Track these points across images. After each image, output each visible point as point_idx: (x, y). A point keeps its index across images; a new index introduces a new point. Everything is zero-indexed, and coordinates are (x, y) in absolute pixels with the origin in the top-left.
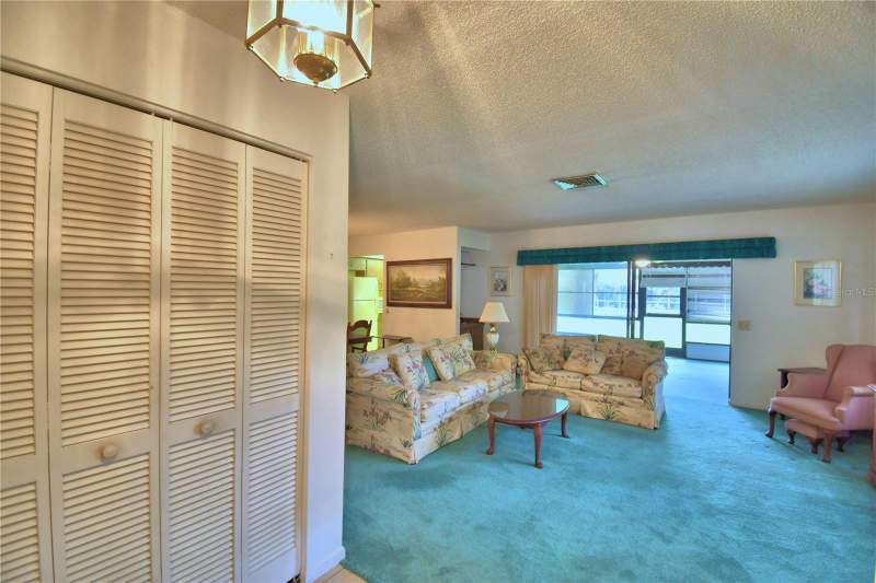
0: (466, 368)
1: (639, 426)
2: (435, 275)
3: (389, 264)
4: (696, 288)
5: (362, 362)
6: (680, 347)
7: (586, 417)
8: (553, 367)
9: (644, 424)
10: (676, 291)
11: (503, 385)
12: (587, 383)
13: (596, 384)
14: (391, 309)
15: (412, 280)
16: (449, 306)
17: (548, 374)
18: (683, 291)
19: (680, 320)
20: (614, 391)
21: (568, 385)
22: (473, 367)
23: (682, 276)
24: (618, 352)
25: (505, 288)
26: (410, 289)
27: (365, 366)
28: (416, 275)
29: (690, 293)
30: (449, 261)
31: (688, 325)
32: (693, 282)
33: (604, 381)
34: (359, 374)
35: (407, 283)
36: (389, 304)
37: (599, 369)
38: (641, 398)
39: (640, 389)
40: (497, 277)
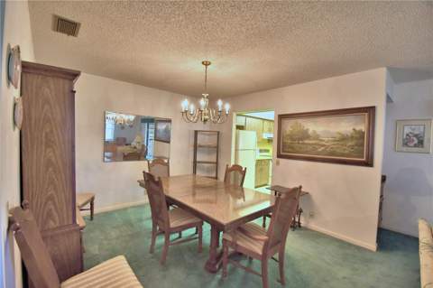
3: (281, 117)
14: (282, 161)
15: (310, 132)
16: (369, 163)
25: (421, 143)
26: (306, 142)
30: (370, 111)
35: (304, 135)
36: (279, 156)
40: (407, 130)
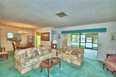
0: (46, 52)
1: (77, 65)
2: (47, 35)
3: (41, 33)
4: (95, 38)
5: (17, 52)
6: (92, 47)
7: (68, 62)
8: (63, 52)
9: (78, 65)
10: (91, 38)
11: (53, 55)
12: (68, 56)
13: (69, 56)
17: (62, 54)
18: (92, 38)
19: (92, 43)
20: (73, 58)
21: (65, 56)
22: (48, 52)
23: (92, 36)
24: (75, 50)
25: (60, 38)
27: (18, 53)
28: (45, 35)
29: (93, 39)
30: (49, 33)
31: (93, 44)
32: (94, 37)
33: (71, 56)
34: (17, 54)
35: (43, 37)
36: (41, 40)
37: (71, 53)
38: (77, 59)
39: (77, 58)
40: (59, 36)
